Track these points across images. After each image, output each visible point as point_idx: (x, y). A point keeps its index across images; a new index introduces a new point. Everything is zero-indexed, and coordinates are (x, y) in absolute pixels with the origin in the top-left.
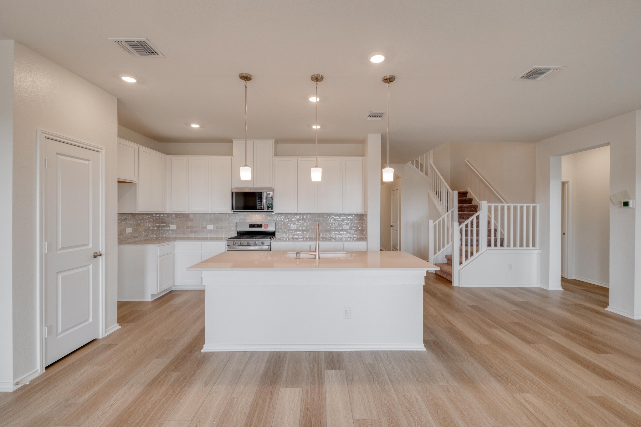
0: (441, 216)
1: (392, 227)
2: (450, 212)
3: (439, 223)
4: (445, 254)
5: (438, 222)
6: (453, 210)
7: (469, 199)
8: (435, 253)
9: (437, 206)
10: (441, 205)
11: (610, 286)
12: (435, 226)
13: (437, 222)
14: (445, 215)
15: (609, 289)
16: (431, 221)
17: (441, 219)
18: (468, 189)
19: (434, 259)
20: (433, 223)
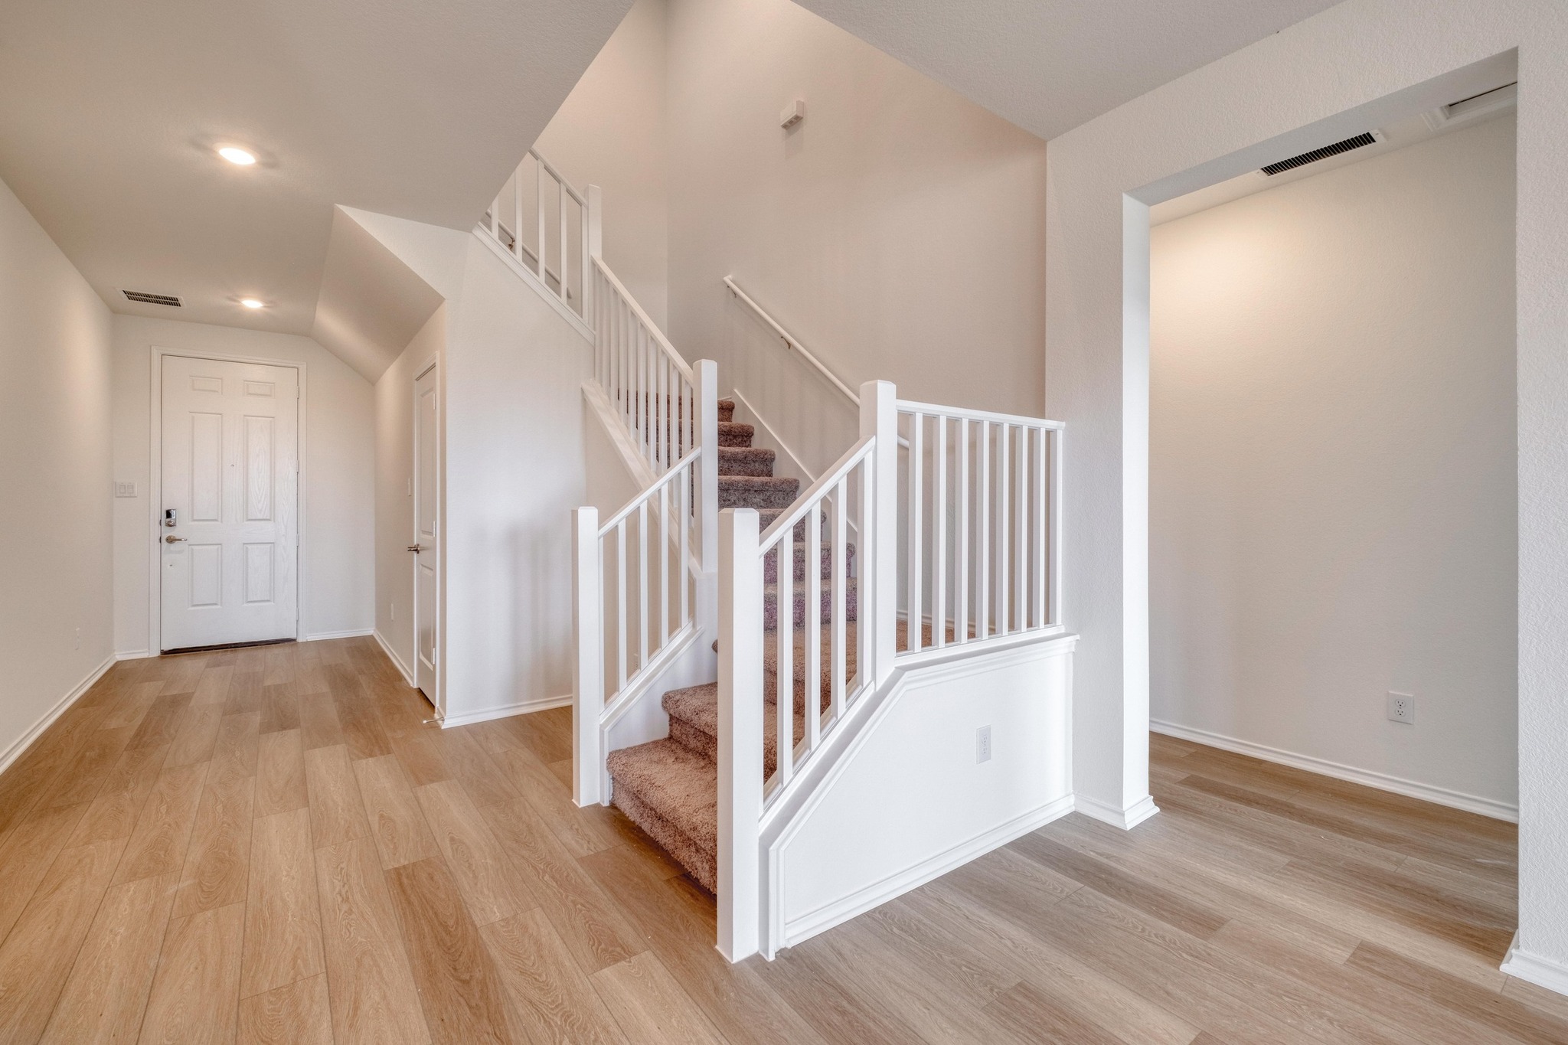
0: (635, 490)
1: (417, 551)
2: (681, 467)
3: (633, 521)
4: (661, 689)
5: (628, 518)
6: (699, 458)
7: (742, 427)
8: (611, 688)
9: (619, 445)
10: (637, 441)
11: (1522, 813)
12: (611, 538)
13: (619, 519)
14: (663, 483)
15: (1514, 827)
16: (588, 516)
17: (641, 501)
18: (736, 390)
19: (607, 729)
20: (599, 529)
